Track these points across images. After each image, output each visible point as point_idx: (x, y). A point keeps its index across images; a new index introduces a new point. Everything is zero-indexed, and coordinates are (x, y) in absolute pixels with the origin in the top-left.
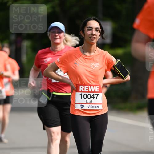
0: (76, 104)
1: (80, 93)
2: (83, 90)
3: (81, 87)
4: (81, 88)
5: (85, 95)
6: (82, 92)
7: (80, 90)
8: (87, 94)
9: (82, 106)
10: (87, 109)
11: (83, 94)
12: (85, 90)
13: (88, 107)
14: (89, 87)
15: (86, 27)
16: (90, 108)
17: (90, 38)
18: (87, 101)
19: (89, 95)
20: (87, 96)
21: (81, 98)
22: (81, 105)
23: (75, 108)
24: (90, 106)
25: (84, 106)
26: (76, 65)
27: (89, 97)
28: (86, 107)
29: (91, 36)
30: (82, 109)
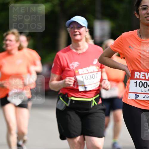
0: (129, 94)
1: (135, 81)
2: (138, 78)
3: (136, 73)
4: (137, 75)
5: (141, 83)
6: (137, 79)
7: (135, 77)
8: (143, 81)
9: (137, 96)
10: (143, 99)
11: (138, 81)
12: (141, 78)
13: (144, 98)
14: (146, 73)
15: (140, 6)
16: (146, 99)
17: (145, 19)
18: (143, 91)
19: (146, 84)
20: (143, 85)
21: (136, 86)
22: (135, 95)
23: (129, 98)
24: (146, 96)
25: (139, 96)
26: (131, 49)
27: (145, 86)
28: (141, 97)
29: (146, 16)
30: (137, 99)
